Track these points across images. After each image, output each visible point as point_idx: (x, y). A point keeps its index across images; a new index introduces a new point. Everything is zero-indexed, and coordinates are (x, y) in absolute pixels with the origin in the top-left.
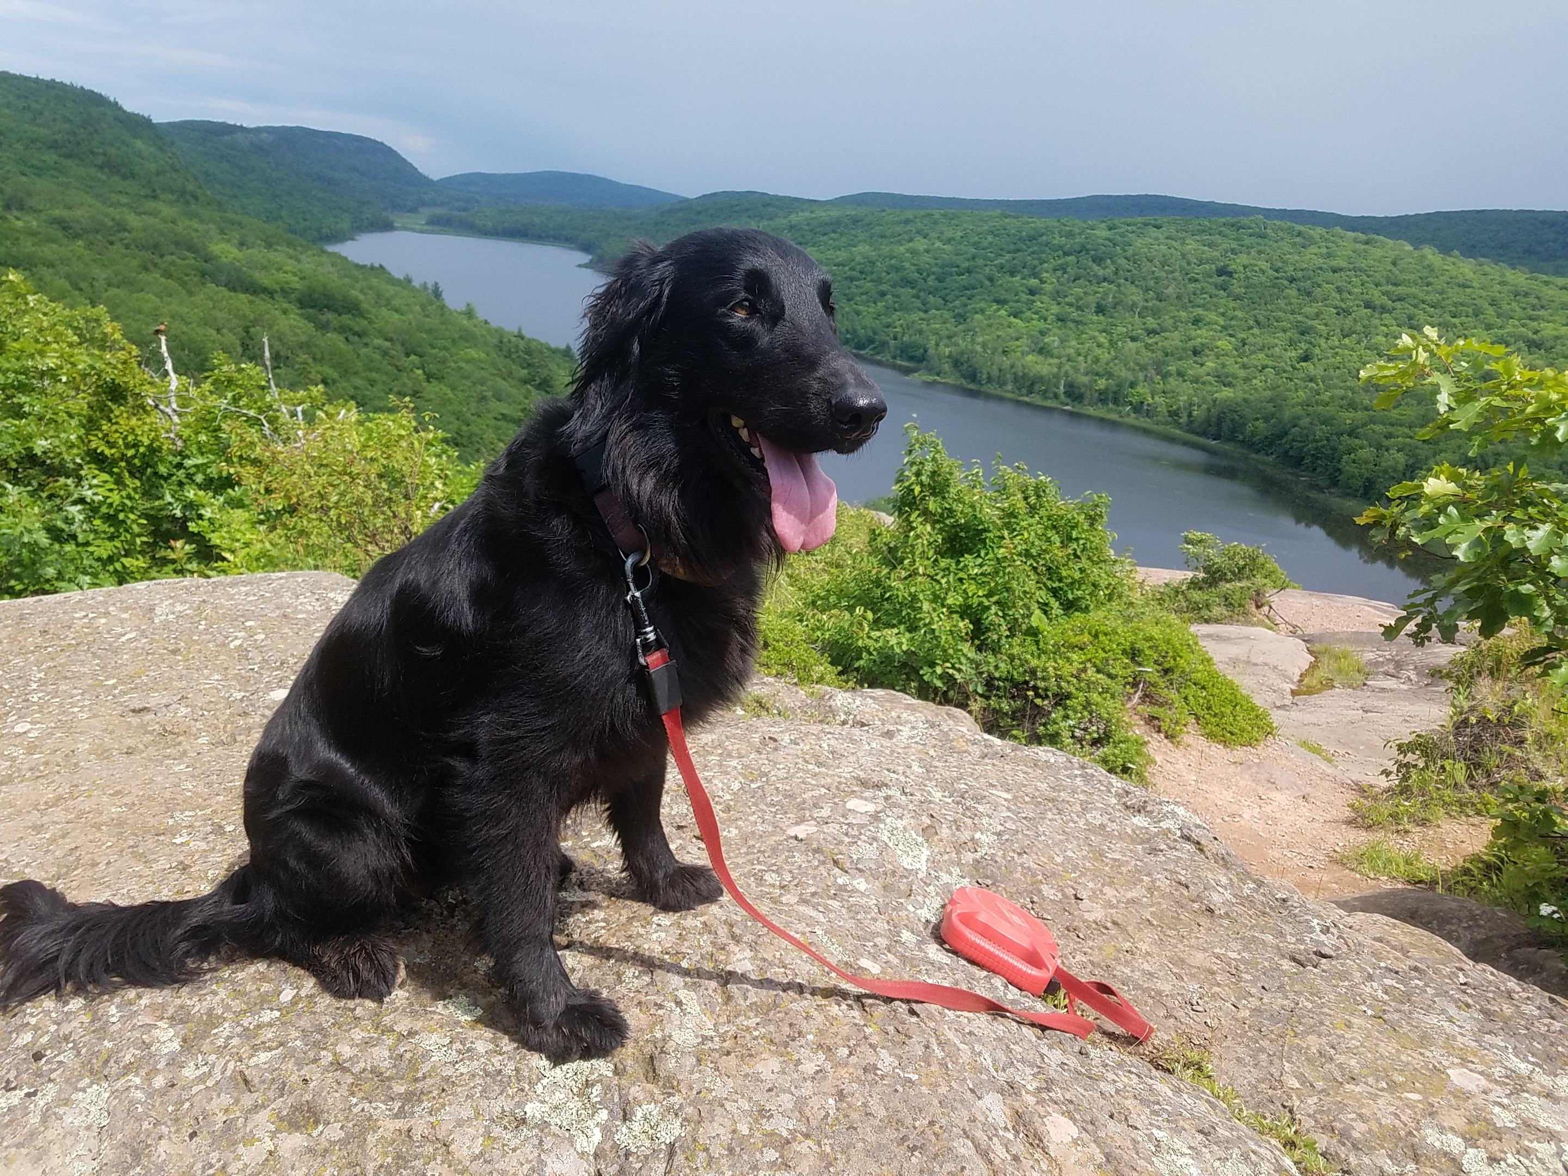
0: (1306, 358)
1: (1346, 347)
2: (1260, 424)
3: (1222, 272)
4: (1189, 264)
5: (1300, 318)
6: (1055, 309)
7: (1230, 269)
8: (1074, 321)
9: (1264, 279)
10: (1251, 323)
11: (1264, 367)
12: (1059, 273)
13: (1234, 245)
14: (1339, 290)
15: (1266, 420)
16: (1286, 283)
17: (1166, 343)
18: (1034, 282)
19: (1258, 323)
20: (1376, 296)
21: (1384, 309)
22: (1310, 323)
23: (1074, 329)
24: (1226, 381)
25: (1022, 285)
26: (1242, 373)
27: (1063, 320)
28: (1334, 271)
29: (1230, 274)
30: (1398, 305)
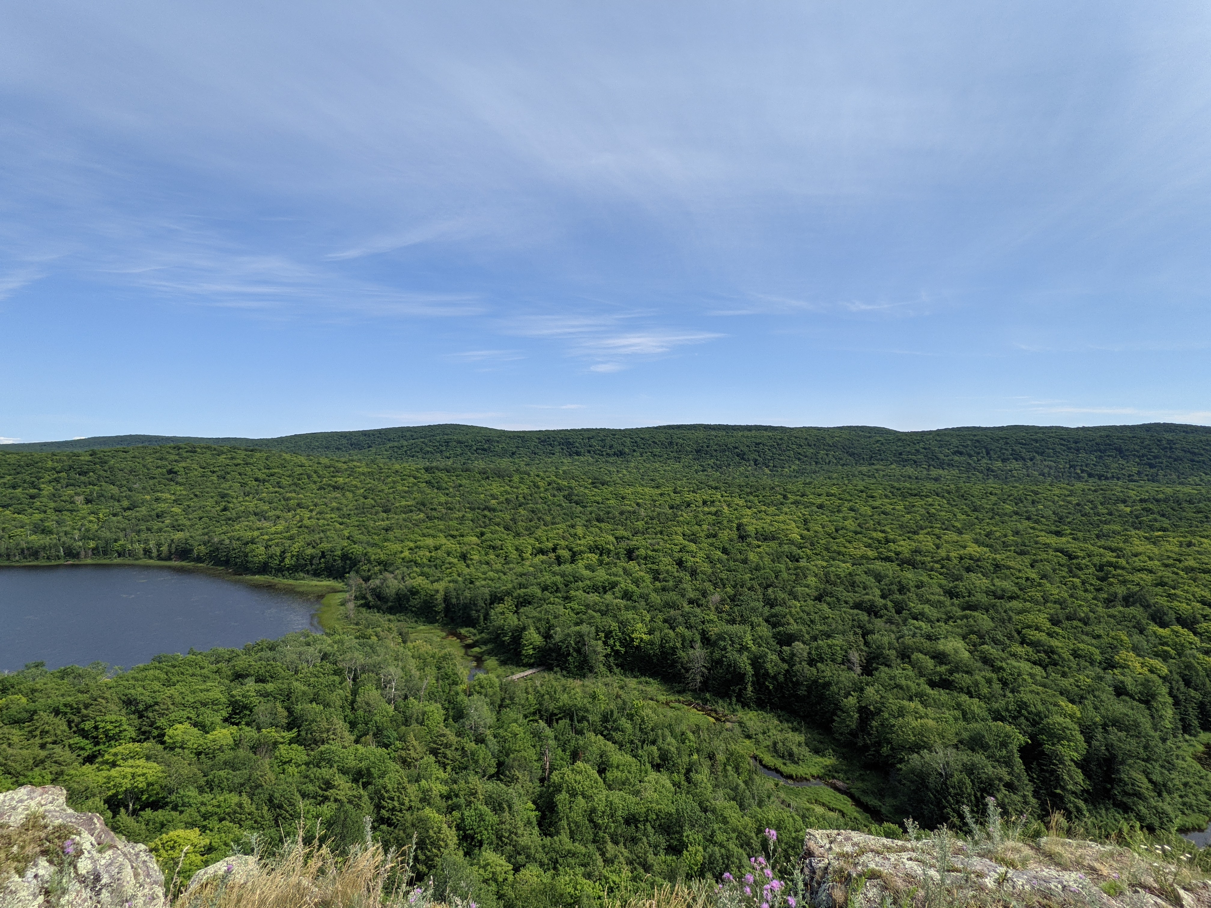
0: (225, 509)
1: (247, 501)
2: (202, 548)
3: (170, 472)
4: (148, 469)
5: (220, 490)
6: (52, 505)
7: (175, 470)
8: (68, 510)
9: (196, 473)
10: (192, 496)
11: (201, 518)
12: (53, 484)
13: (177, 458)
14: (240, 474)
15: (205, 544)
16: (209, 473)
17: (137, 514)
18: (33, 491)
19: (196, 496)
20: (261, 476)
21: (264, 481)
22: (226, 492)
23: (69, 515)
24: (179, 528)
25: (23, 494)
26: (188, 523)
27: (60, 511)
28: (236, 465)
29: (176, 473)
30: (271, 478)
